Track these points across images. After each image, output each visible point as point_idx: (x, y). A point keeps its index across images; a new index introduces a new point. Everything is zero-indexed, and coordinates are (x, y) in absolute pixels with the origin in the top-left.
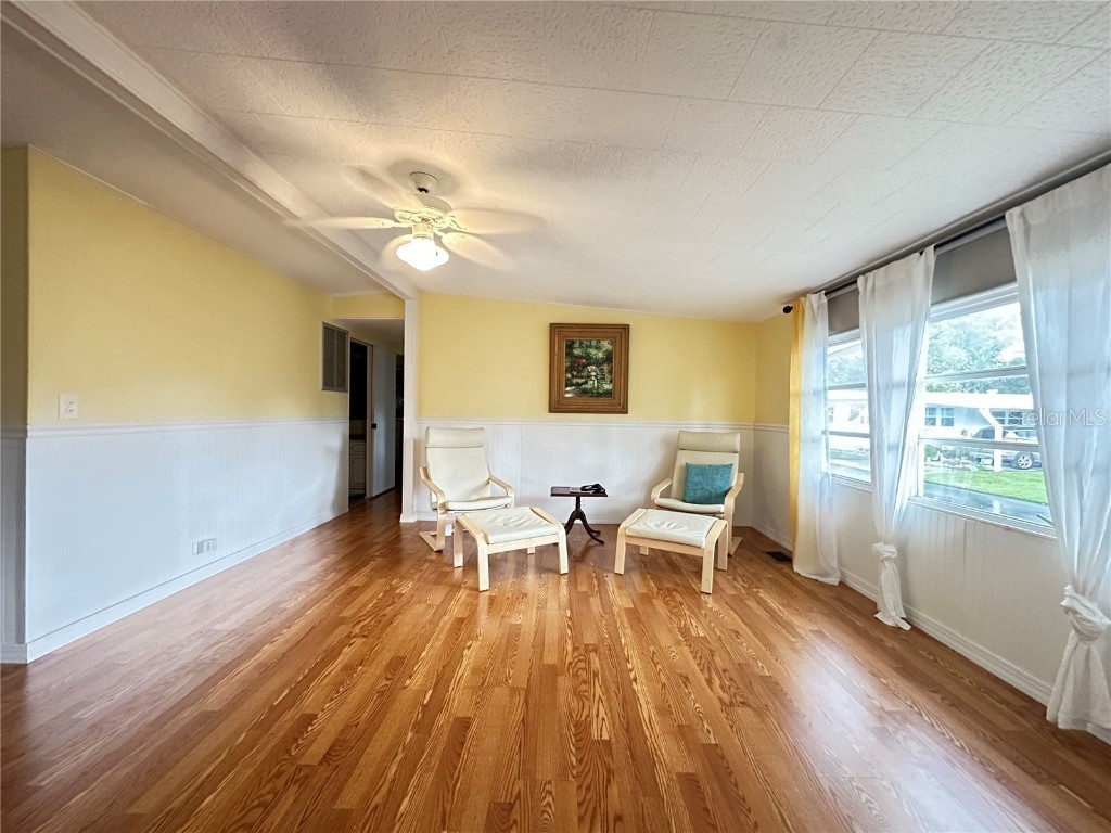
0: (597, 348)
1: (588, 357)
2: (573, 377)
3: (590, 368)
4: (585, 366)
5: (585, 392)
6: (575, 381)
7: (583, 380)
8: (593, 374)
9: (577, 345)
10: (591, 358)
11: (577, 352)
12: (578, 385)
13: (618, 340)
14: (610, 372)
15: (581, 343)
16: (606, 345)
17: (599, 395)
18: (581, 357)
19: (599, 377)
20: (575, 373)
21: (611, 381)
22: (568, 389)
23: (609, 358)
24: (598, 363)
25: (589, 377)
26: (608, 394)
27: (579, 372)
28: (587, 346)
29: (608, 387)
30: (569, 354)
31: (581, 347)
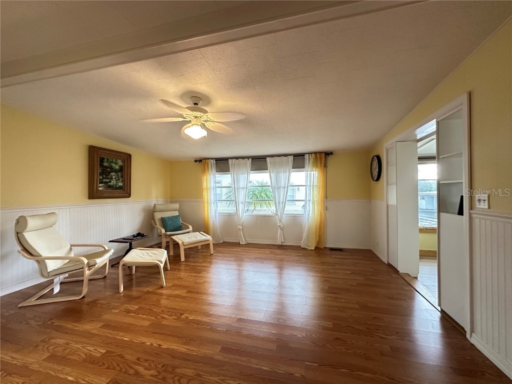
0: (116, 164)
1: (111, 168)
2: (103, 178)
3: (112, 174)
4: (110, 173)
5: (110, 187)
6: (104, 180)
7: (109, 180)
8: (114, 177)
9: (105, 160)
10: (113, 169)
11: (105, 164)
12: (106, 183)
13: (126, 161)
14: (122, 177)
15: (108, 160)
16: (120, 163)
17: (117, 188)
18: (108, 167)
19: (117, 179)
20: (104, 176)
21: (122, 181)
22: (101, 185)
23: (121, 169)
24: (116, 171)
25: (112, 178)
26: (120, 188)
27: (107, 175)
28: (111, 162)
29: (121, 184)
30: (101, 165)
31: (107, 162)
